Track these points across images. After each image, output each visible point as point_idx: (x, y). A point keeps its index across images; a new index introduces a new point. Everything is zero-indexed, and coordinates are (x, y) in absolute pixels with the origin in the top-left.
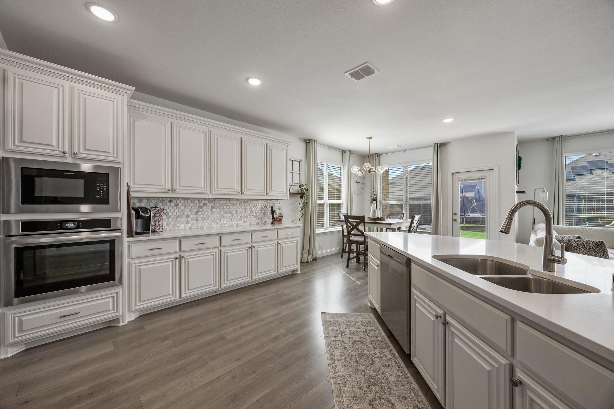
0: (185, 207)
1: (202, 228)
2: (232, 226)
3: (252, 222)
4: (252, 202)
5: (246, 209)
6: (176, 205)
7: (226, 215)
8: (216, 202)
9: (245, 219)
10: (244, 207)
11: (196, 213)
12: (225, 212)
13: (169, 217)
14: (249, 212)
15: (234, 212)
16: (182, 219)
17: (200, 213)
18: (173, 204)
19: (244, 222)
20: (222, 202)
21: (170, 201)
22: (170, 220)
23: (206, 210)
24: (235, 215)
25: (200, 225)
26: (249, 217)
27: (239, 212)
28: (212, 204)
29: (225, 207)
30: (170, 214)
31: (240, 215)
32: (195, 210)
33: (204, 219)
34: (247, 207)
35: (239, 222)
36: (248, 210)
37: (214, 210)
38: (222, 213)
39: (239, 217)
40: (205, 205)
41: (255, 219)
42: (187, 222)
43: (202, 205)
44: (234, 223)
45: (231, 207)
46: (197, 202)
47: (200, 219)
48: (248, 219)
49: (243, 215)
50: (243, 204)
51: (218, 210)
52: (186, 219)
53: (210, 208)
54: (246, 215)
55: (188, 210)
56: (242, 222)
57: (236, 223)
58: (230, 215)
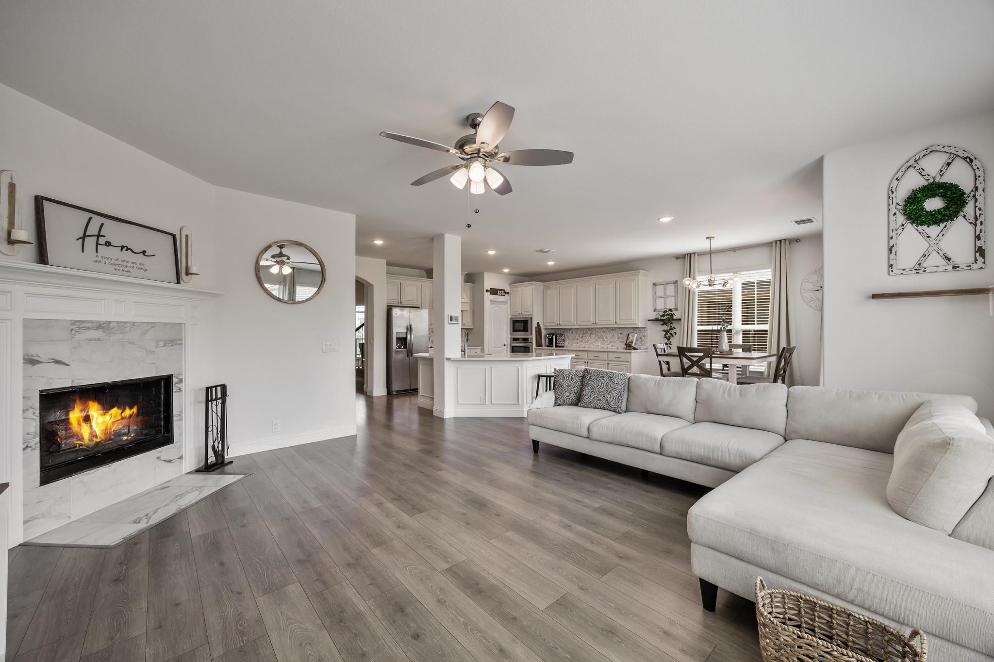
0: (576, 333)
1: (585, 347)
2: (603, 348)
3: (619, 346)
4: (619, 330)
5: (613, 336)
6: (572, 332)
7: (599, 340)
8: (592, 330)
9: (614, 344)
10: (613, 334)
11: (582, 338)
12: (599, 338)
13: (569, 339)
14: (617, 338)
15: (605, 338)
16: (575, 341)
17: (584, 338)
18: (571, 332)
19: (612, 346)
20: (597, 330)
21: (570, 330)
22: (570, 341)
23: (587, 335)
24: (606, 340)
25: (584, 345)
26: (617, 342)
27: (608, 338)
28: (590, 332)
29: (599, 334)
30: (570, 338)
31: (610, 340)
32: (581, 336)
33: (586, 342)
34: (614, 334)
35: (608, 346)
36: (616, 336)
37: (592, 336)
38: (597, 338)
39: (609, 342)
40: (587, 332)
41: (622, 344)
42: (577, 343)
43: (585, 332)
44: (605, 346)
45: (602, 334)
46: (582, 330)
47: (584, 341)
48: (616, 344)
49: (612, 340)
50: (612, 332)
51: (594, 336)
52: (577, 341)
53: (589, 334)
54: (614, 340)
55: (578, 336)
56: (611, 346)
57: (607, 346)
58: (602, 340)
